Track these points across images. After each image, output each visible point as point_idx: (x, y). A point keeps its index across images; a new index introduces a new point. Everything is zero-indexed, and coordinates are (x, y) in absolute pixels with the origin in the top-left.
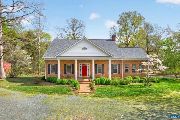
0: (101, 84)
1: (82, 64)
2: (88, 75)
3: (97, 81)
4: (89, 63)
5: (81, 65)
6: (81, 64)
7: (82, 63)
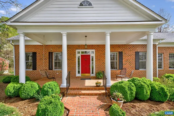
0: (137, 99)
1: (81, 53)
2: (93, 73)
3: (129, 92)
4: (94, 50)
5: (80, 55)
6: (79, 53)
7: (81, 51)
